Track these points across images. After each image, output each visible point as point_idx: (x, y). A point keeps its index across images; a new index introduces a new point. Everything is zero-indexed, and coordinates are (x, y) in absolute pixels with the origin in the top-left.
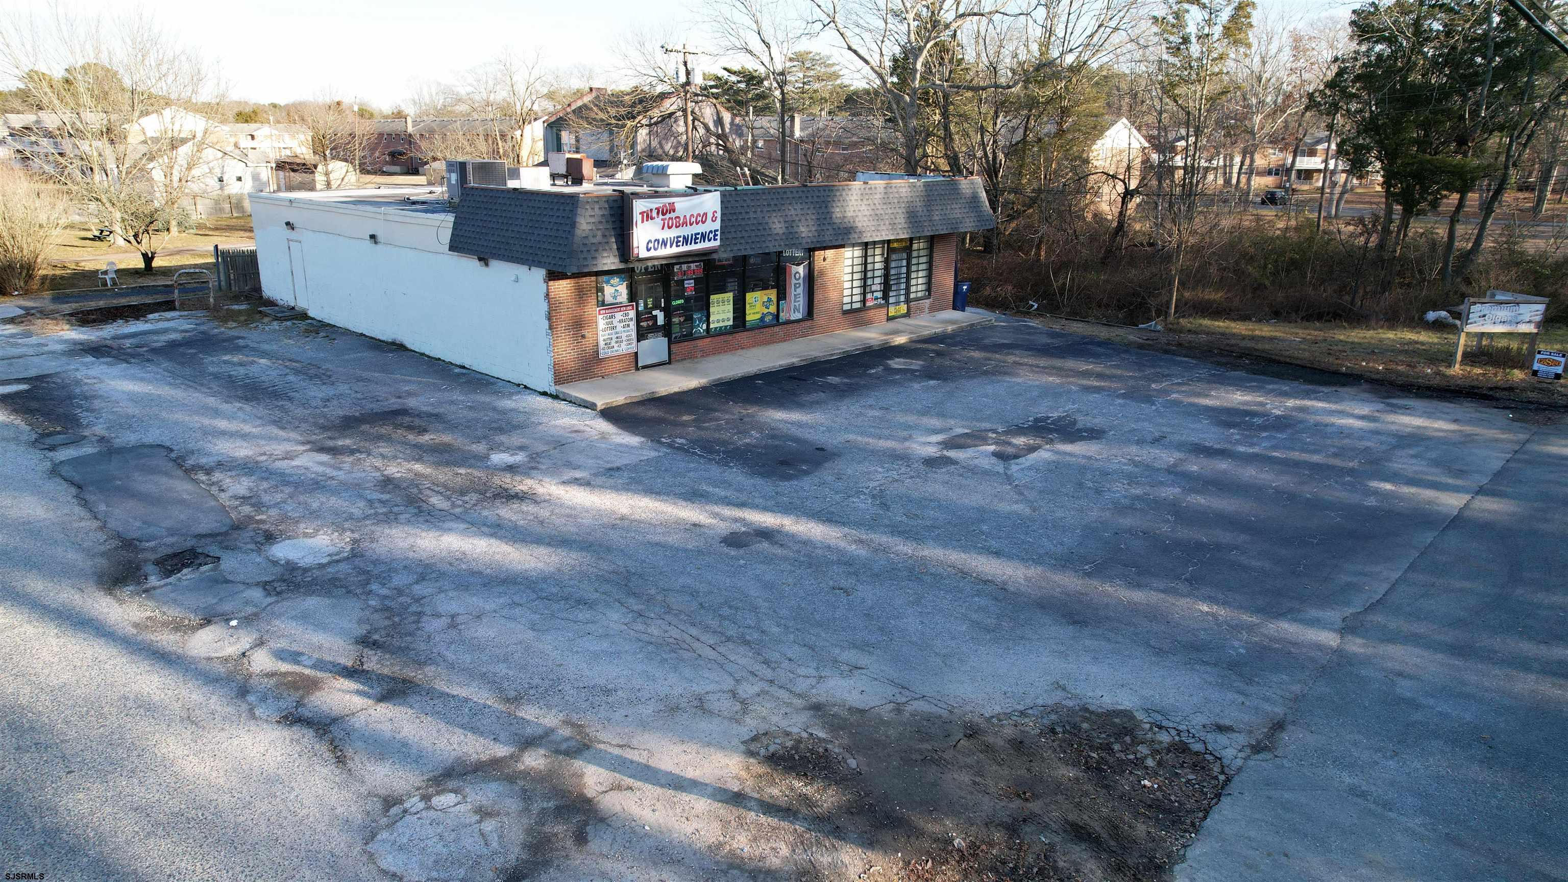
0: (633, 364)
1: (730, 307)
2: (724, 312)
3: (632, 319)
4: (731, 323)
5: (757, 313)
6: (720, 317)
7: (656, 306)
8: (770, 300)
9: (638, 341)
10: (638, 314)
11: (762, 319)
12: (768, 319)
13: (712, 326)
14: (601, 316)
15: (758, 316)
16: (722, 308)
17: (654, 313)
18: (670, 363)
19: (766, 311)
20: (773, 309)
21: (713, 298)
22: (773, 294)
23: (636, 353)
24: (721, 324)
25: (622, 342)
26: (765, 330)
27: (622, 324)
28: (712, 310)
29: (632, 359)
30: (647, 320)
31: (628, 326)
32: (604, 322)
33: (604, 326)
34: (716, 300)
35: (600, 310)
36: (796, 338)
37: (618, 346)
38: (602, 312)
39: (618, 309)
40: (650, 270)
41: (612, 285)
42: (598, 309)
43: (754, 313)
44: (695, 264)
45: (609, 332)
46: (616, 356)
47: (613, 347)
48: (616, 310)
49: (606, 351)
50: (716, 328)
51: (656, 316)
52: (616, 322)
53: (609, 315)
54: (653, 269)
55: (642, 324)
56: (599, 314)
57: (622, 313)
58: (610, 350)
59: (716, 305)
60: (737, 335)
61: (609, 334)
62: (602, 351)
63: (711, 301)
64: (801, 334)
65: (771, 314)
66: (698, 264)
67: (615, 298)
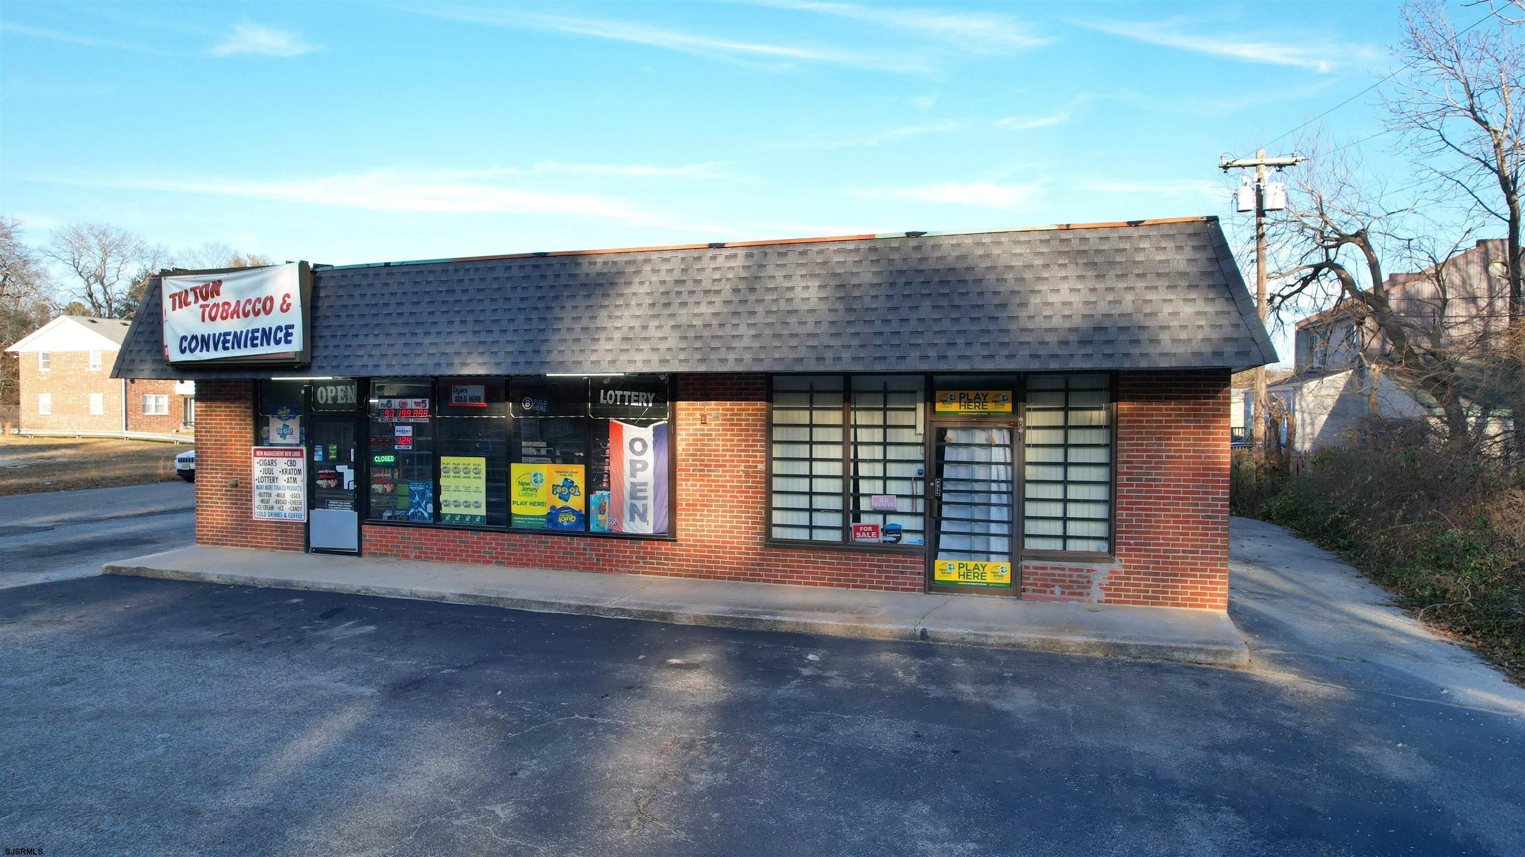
0: (302, 542)
1: (481, 483)
2: (467, 489)
3: (299, 472)
4: (482, 511)
5: (541, 504)
6: (462, 497)
7: (342, 458)
8: (569, 484)
9: (311, 506)
10: (311, 464)
11: (553, 515)
12: (566, 520)
13: (444, 510)
14: (257, 459)
15: (543, 511)
16: (462, 482)
17: (340, 468)
18: (359, 554)
19: (560, 504)
20: (577, 502)
21: (444, 460)
22: (577, 473)
23: (307, 526)
24: (463, 510)
25: (284, 502)
26: (557, 539)
27: (286, 477)
28: (443, 482)
29: (301, 533)
30: (328, 477)
31: (295, 480)
32: (262, 468)
33: (261, 475)
34: (451, 466)
35: (255, 450)
36: (629, 572)
37: (280, 508)
38: (258, 453)
39: (282, 453)
40: (339, 401)
41: (280, 418)
42: (253, 448)
43: (533, 504)
44: (414, 400)
45: (267, 484)
46: (277, 522)
47: (272, 508)
48: (278, 453)
49: (262, 511)
50: (453, 516)
51: (342, 474)
52: (276, 471)
53: (267, 459)
54: (344, 401)
55: (319, 482)
56: (255, 455)
57: (286, 460)
58: (267, 511)
59: (452, 474)
60: (489, 537)
61: (266, 487)
62: (257, 510)
63: (442, 466)
64: (641, 564)
65: (573, 511)
66: (420, 400)
67: (283, 436)
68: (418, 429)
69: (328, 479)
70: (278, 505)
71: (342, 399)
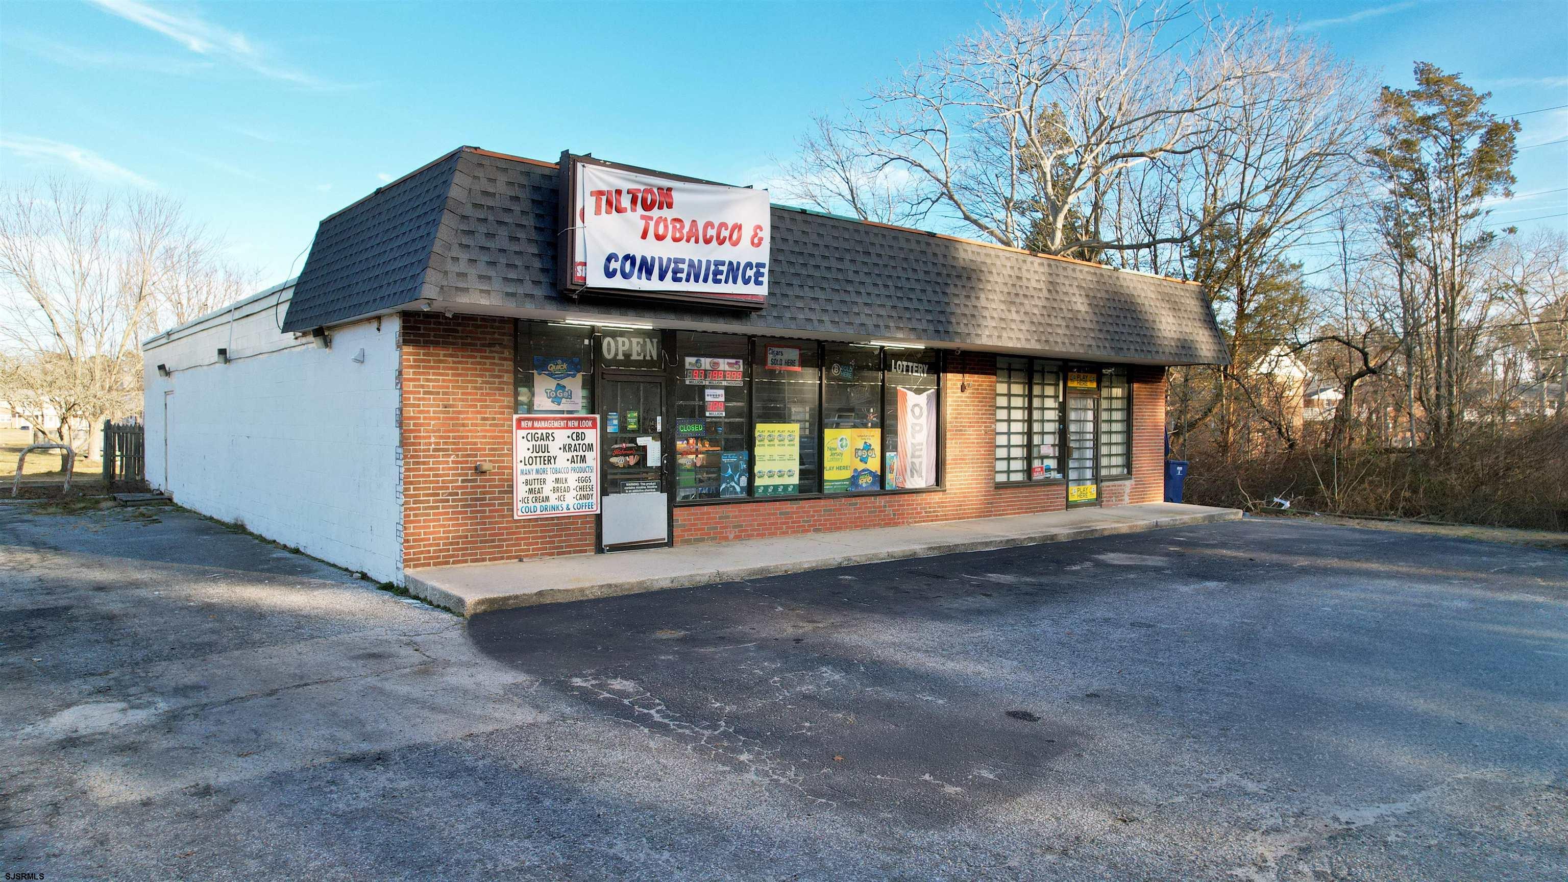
0: (591, 539)
1: (795, 451)
2: (782, 457)
3: (590, 447)
4: (795, 480)
5: (845, 468)
6: (776, 467)
7: (646, 428)
8: (868, 447)
9: (604, 492)
10: (605, 439)
11: (854, 480)
12: (865, 482)
13: (758, 482)
14: (522, 433)
15: (847, 474)
16: (777, 450)
17: (641, 441)
18: (670, 543)
19: (861, 466)
20: (874, 464)
21: (762, 429)
22: (874, 436)
23: (599, 517)
24: (777, 481)
25: (567, 490)
26: (859, 500)
27: (569, 455)
28: (758, 451)
29: (590, 528)
30: (625, 453)
31: (583, 459)
32: (530, 445)
33: (529, 454)
34: (766, 434)
35: (519, 421)
36: (916, 522)
37: (559, 499)
38: (523, 424)
39: (562, 424)
40: (634, 357)
41: (551, 375)
42: (515, 417)
43: (839, 468)
44: (727, 360)
45: (538, 466)
46: (553, 519)
47: (547, 498)
48: (556, 424)
49: (531, 505)
50: (766, 487)
51: (644, 448)
52: (554, 448)
53: (539, 432)
54: (641, 358)
55: (613, 460)
56: (519, 427)
57: (569, 432)
58: (538, 505)
59: (766, 442)
60: (806, 504)
61: (537, 472)
62: (520, 505)
63: (757, 434)
64: (924, 514)
65: (871, 473)
66: (733, 361)
67: (556, 400)
68: (730, 393)
69: (625, 455)
70: (556, 495)
71: (639, 355)
